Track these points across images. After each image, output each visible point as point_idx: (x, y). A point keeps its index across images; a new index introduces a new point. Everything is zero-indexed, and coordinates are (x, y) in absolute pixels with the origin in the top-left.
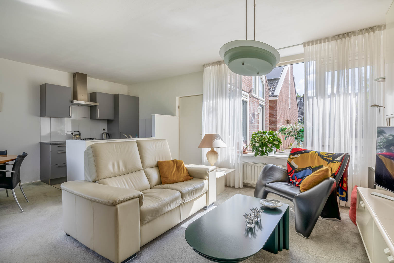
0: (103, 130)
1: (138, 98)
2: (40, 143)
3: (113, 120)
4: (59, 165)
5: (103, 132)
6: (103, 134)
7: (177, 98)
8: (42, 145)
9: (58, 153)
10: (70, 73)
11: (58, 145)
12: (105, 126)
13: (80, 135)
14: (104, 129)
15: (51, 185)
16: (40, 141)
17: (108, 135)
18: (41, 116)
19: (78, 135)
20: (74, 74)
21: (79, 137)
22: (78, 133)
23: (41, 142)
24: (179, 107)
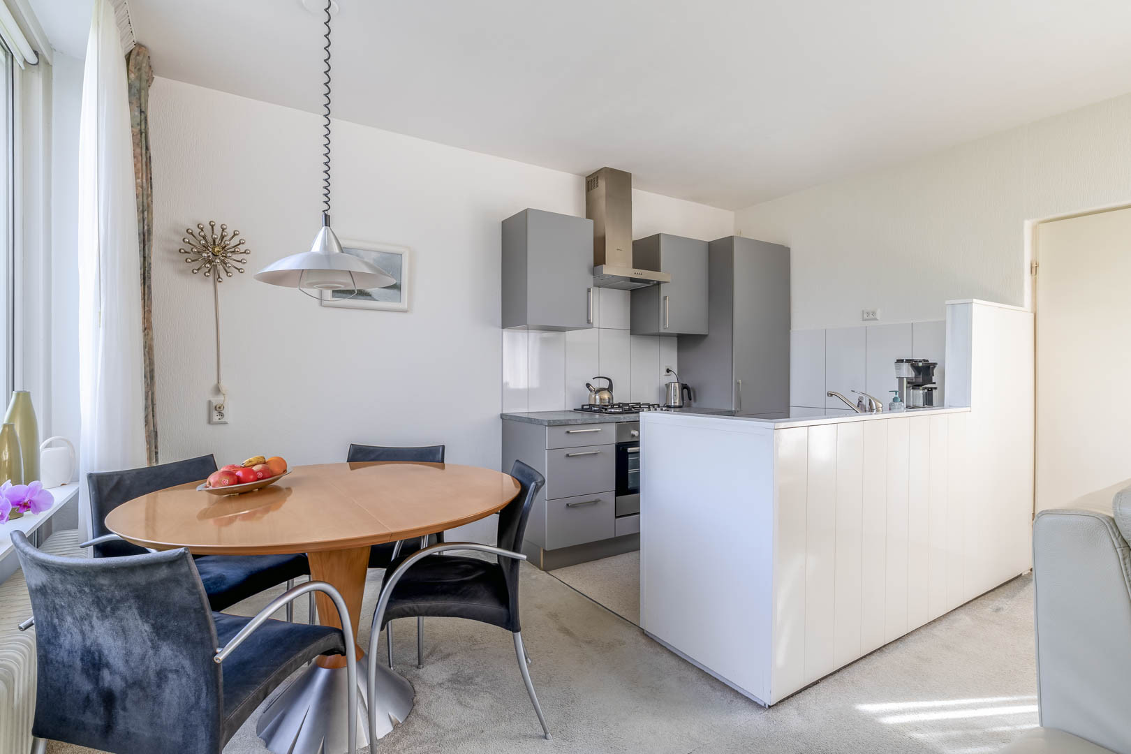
0: (664, 372)
1: (789, 249)
2: (501, 418)
3: (706, 336)
4: (570, 501)
5: (666, 380)
6: (668, 386)
7: (1028, 225)
8: (509, 422)
9: (568, 455)
10: (576, 174)
11: (567, 429)
12: (669, 357)
13: (610, 389)
14: (668, 371)
15: (546, 570)
16: (501, 408)
17: (685, 391)
18: (505, 325)
19: (604, 389)
20: (588, 177)
21: (609, 399)
22: (605, 384)
23: (504, 412)
24: (1034, 268)
